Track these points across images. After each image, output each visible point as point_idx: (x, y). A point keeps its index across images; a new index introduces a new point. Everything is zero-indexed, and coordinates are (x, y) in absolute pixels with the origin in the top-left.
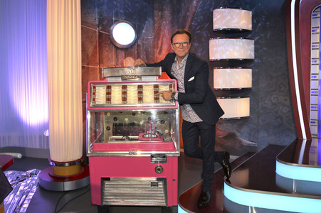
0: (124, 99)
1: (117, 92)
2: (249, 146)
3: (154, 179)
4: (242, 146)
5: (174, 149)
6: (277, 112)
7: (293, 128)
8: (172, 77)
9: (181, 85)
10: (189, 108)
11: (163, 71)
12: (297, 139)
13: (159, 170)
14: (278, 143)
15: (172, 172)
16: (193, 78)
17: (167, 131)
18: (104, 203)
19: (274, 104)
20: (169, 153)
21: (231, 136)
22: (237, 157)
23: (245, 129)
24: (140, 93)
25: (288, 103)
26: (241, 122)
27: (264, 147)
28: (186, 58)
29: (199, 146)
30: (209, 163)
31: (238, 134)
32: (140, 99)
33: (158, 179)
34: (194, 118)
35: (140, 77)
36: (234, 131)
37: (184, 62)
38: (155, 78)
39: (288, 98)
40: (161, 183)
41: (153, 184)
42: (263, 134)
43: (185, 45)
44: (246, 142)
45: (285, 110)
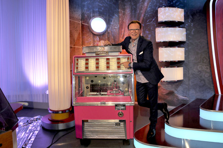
0: (97, 67)
1: (92, 63)
2: (183, 100)
3: (117, 121)
4: (178, 100)
5: (131, 101)
6: (201, 77)
7: (212, 87)
8: (129, 52)
9: (135, 57)
10: (139, 73)
11: (123, 49)
12: (215, 95)
13: (121, 114)
14: (202, 98)
15: (129, 116)
16: (142, 52)
17: (127, 89)
18: (84, 137)
19: (199, 71)
20: (128, 104)
21: (171, 93)
22: (175, 107)
23: (180, 88)
24: (108, 63)
25: (209, 70)
26: (177, 83)
27: (192, 100)
28: (138, 40)
29: (148, 99)
30: (154, 111)
31: (176, 92)
32: (108, 67)
33: (120, 121)
34: (143, 80)
35: (107, 52)
36: (173, 90)
37: (136, 42)
38: (117, 54)
39: (209, 67)
40: (122, 124)
41: (117, 124)
42: (192, 92)
43: (137, 31)
44: (181, 97)
45: (207, 75)
